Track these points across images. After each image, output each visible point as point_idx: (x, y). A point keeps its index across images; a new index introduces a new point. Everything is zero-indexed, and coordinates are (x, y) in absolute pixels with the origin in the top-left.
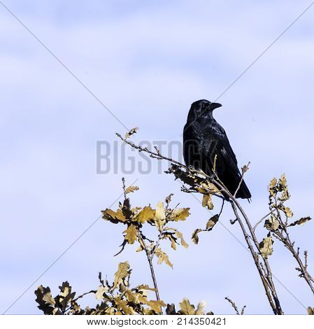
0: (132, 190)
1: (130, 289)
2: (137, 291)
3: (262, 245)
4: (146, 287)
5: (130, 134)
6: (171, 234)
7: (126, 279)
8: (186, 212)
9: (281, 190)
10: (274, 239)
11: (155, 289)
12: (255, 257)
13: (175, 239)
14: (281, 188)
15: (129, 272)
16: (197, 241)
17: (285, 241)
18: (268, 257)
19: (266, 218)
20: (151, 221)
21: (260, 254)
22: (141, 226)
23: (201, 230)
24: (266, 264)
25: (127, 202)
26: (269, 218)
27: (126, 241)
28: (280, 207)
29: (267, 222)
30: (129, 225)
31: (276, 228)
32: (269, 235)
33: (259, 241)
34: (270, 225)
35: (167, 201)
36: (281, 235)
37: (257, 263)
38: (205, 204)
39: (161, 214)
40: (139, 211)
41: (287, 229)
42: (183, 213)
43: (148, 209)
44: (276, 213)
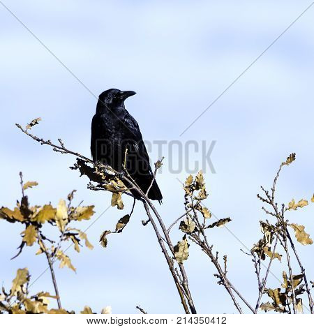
0: (30, 185)
1: (29, 296)
2: (36, 298)
3: (176, 249)
4: (47, 295)
5: (31, 125)
6: (73, 235)
7: (25, 285)
8: (90, 211)
9: (197, 189)
10: (190, 242)
11: (57, 297)
12: (169, 262)
13: (78, 240)
14: (198, 186)
15: (28, 279)
16: (105, 244)
17: (202, 245)
18: (184, 262)
19: (182, 220)
20: (52, 221)
21: (175, 258)
22: (40, 226)
23: (109, 232)
24: (181, 270)
25: (25, 200)
26: (184, 219)
27: (23, 243)
28: (196, 207)
29: (182, 223)
30: (27, 225)
31: (192, 230)
32: (184, 238)
33: (174, 244)
34: (186, 226)
35: (69, 198)
36: (198, 238)
37: (171, 269)
38: (114, 203)
39: (63, 213)
40: (39, 210)
41: (205, 231)
42: (87, 211)
43: (48, 208)
44: (192, 213)
